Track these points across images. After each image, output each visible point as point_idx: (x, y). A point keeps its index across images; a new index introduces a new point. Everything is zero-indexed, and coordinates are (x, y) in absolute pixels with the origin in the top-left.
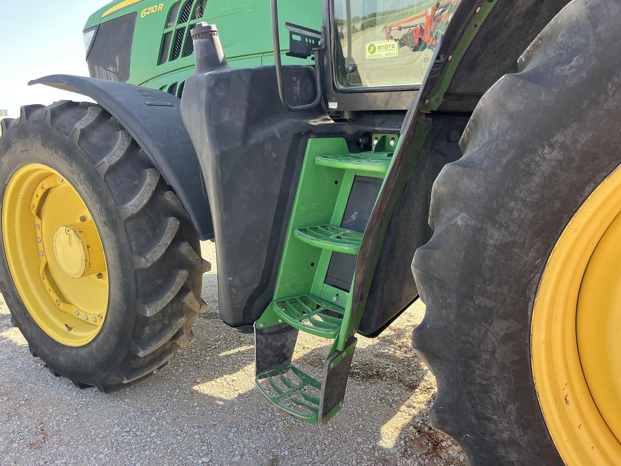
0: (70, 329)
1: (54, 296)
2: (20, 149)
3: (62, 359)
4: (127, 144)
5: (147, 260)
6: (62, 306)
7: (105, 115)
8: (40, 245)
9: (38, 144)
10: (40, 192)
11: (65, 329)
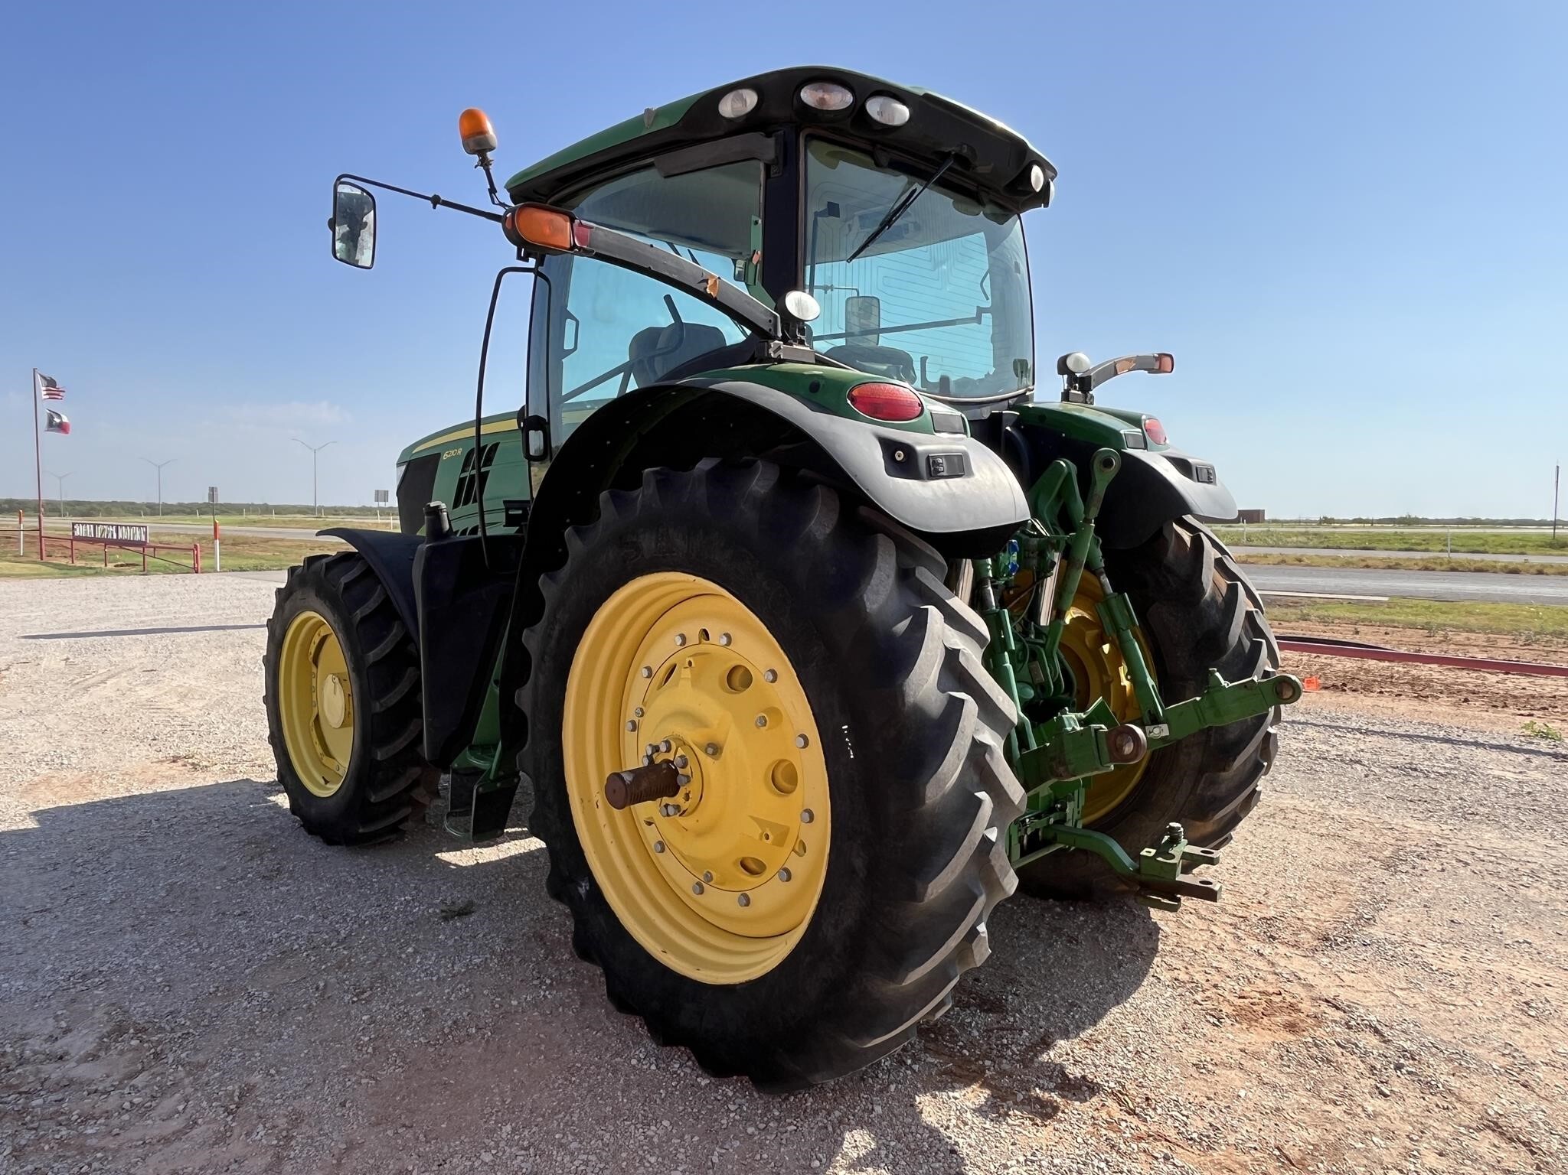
0: (326, 782)
1: (319, 750)
2: (300, 597)
3: (313, 811)
4: (383, 597)
5: (381, 705)
6: (326, 760)
7: (368, 572)
8: (314, 694)
9: (313, 594)
10: (317, 639)
11: (322, 782)
